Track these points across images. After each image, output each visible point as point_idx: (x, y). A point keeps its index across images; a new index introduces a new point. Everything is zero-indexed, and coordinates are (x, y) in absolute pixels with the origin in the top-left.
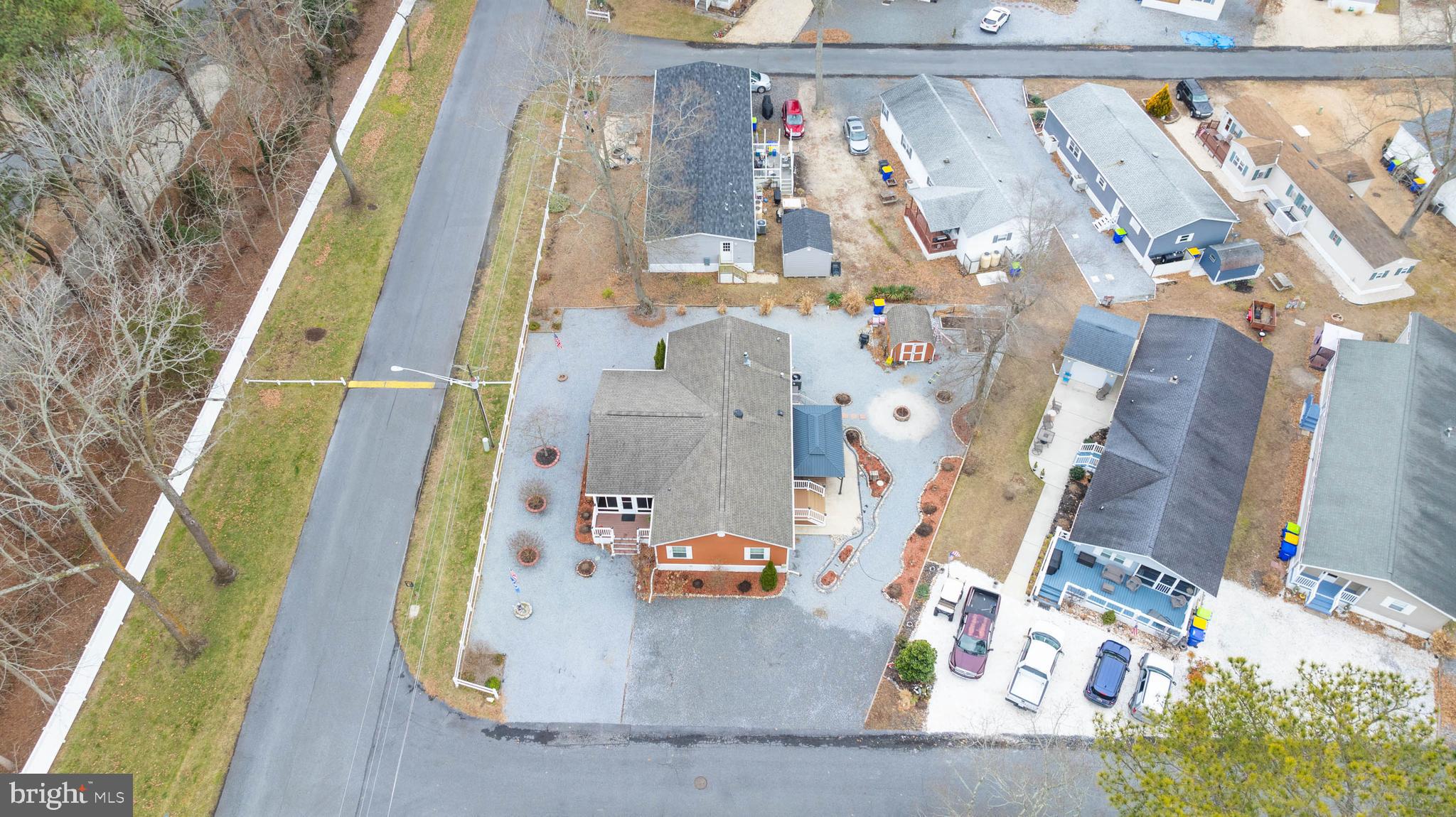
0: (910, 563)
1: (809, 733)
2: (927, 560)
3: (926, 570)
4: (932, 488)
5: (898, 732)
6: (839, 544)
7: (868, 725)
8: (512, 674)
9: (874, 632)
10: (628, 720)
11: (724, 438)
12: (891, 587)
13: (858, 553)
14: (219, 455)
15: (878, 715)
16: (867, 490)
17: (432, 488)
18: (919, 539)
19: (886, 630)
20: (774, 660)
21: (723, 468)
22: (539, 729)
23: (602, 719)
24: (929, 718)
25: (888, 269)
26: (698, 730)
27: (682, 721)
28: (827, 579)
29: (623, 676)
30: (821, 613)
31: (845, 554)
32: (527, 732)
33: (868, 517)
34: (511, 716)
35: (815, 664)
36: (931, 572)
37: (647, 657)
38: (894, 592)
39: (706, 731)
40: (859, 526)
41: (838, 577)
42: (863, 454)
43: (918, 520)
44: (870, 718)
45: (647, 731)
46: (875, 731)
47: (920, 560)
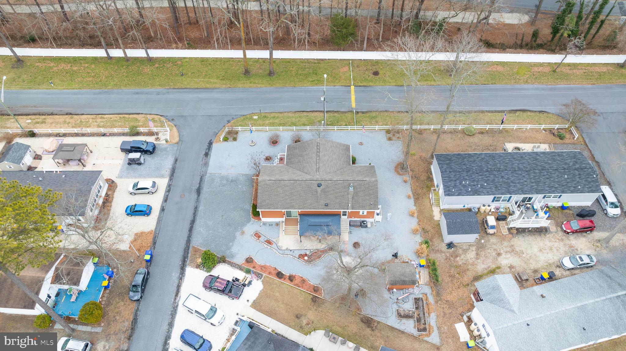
0: (263, 268)
1: (194, 228)
2: (264, 275)
3: (259, 274)
4: (303, 281)
5: (189, 258)
6: (274, 240)
7: (193, 247)
8: (230, 144)
9: (232, 252)
10: (208, 175)
12: (251, 258)
13: (269, 247)
14: (319, 63)
15: (196, 251)
16: (303, 253)
17: (305, 114)
18: (276, 272)
19: (233, 256)
20: (224, 217)
22: (210, 153)
23: (210, 168)
24: (192, 269)
25: (459, 274)
26: (201, 195)
27: (205, 189)
28: (258, 235)
29: (224, 173)
30: (243, 233)
31: (269, 242)
32: (209, 150)
33: (288, 252)
34: (214, 146)
35: (220, 230)
36: (259, 276)
37: (231, 179)
38: (249, 260)
39: (200, 197)
40: (283, 249)
41: (258, 239)
42: (324, 251)
43: (286, 273)
44: (196, 248)
45: (203, 181)
46: (191, 249)
47: (265, 272)
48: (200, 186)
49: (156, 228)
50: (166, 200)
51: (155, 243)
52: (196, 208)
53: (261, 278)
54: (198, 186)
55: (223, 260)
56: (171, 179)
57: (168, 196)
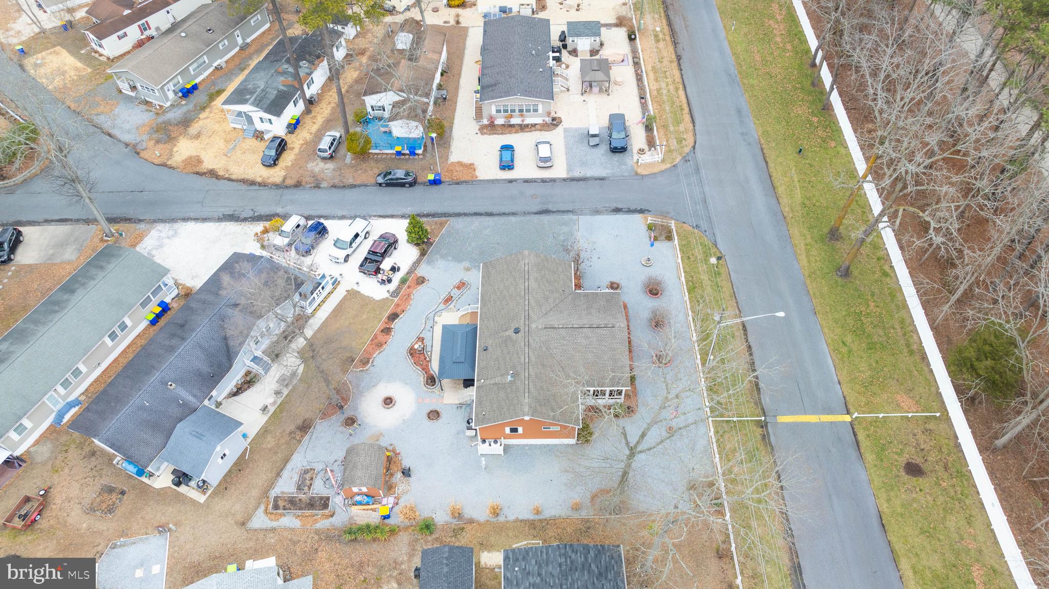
0: (407, 297)
1: (479, 217)
2: (396, 299)
3: (398, 293)
4: (380, 345)
5: (432, 219)
6: (452, 306)
7: (448, 221)
8: (643, 233)
9: (437, 261)
10: (576, 217)
11: (527, 308)
12: (423, 282)
13: (440, 301)
15: (442, 225)
16: (427, 342)
18: (398, 311)
19: (429, 263)
20: (496, 245)
21: (527, 288)
22: (621, 213)
23: (588, 218)
26: (537, 216)
27: (545, 218)
28: (461, 285)
29: (580, 235)
30: (468, 269)
31: (448, 300)
32: (627, 212)
33: (430, 324)
35: (473, 244)
36: (395, 293)
38: (421, 281)
39: (533, 216)
40: (436, 319)
41: (455, 287)
42: (426, 369)
43: (397, 325)
44: (446, 224)
45: (564, 214)
46: (444, 219)
47: (401, 299)
48: (553, 212)
49: (481, 180)
50: (526, 181)
51: (457, 183)
52: (514, 214)
53: (391, 296)
54: (554, 210)
55: (423, 253)
56: (564, 180)
57: (535, 182)
